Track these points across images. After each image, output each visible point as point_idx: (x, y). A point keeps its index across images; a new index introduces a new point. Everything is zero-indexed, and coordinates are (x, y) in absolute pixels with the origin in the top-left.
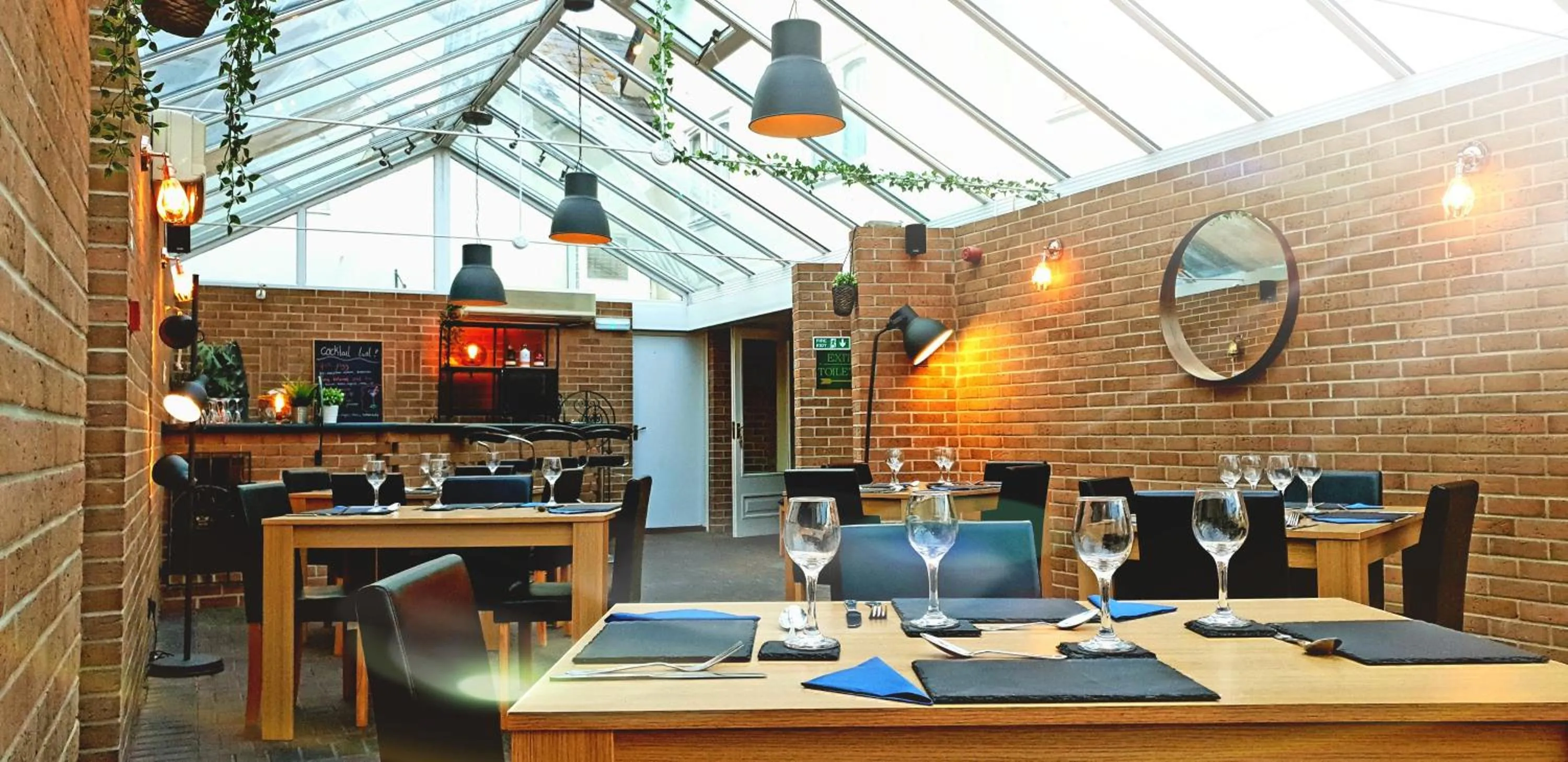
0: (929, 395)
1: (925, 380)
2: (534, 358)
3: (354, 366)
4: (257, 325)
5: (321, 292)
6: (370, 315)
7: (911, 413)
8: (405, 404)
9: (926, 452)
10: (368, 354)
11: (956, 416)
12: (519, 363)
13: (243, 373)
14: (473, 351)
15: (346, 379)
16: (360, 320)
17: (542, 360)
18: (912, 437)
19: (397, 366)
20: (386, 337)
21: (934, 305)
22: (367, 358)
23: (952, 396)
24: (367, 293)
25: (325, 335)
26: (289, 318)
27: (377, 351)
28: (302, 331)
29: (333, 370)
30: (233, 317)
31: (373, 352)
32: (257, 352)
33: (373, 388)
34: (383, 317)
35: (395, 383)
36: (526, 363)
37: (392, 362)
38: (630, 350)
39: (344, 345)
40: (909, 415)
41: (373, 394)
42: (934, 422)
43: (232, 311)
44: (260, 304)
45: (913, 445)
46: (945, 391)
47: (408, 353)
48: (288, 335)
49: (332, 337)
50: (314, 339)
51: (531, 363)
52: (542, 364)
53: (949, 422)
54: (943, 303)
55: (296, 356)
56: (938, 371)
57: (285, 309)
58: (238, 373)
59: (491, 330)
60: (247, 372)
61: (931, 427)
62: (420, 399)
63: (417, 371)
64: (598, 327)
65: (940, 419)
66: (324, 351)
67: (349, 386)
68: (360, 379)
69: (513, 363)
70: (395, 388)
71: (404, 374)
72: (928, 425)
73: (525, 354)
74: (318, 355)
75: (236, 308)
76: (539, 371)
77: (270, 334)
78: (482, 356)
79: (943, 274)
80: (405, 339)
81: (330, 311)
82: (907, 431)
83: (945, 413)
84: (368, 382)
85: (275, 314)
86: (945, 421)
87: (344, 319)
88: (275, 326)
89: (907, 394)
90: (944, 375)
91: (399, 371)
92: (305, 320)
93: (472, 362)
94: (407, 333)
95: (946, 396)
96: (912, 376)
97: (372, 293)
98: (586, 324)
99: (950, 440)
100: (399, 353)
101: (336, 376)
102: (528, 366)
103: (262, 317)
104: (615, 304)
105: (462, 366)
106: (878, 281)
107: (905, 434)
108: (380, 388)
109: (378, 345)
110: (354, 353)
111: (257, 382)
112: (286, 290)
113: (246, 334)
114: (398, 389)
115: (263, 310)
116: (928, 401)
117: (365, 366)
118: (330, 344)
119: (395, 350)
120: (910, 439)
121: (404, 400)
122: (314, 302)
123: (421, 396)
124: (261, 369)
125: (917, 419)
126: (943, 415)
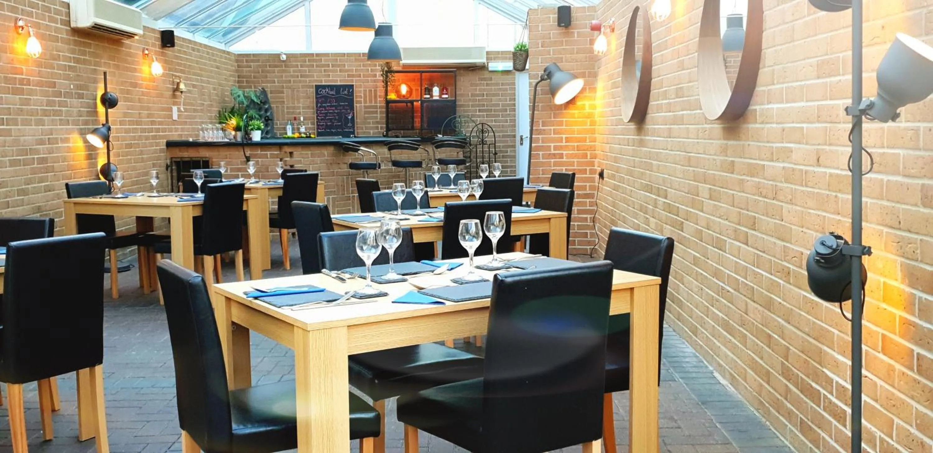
0: (576, 124)
1: (574, 114)
2: (441, 93)
3: (338, 100)
4: (282, 77)
5: (317, 55)
6: (346, 68)
7: (564, 136)
8: (369, 123)
9: (574, 162)
10: (346, 92)
11: (595, 138)
12: (432, 96)
13: (270, 106)
14: (404, 89)
15: (334, 108)
16: (340, 71)
17: (446, 94)
18: (564, 152)
19: (364, 100)
20: (356, 81)
21: (581, 61)
22: (345, 95)
23: (593, 123)
24: (344, 54)
25: (321, 81)
26: (300, 71)
27: (351, 90)
28: (308, 79)
29: (326, 103)
30: (268, 72)
31: (349, 91)
32: (283, 92)
33: (350, 113)
34: (354, 68)
35: (363, 110)
36: (436, 96)
37: (361, 97)
38: (514, 84)
39: (331, 87)
40: (562, 138)
41: (350, 117)
42: (579, 142)
43: (268, 68)
44: (283, 64)
45: (565, 157)
46: (589, 120)
47: (370, 91)
48: (300, 82)
49: (325, 82)
50: (314, 84)
51: (440, 96)
52: (446, 96)
53: (590, 142)
54: (588, 60)
55: (305, 95)
56: (583, 107)
57: (297, 66)
58: (266, 107)
59: (419, 74)
60: (272, 106)
61: (577, 146)
62: (378, 120)
63: (376, 102)
64: (490, 69)
65: (585, 140)
66: (320, 91)
67: (335, 113)
68: (342, 108)
69: (428, 96)
70: (363, 113)
71: (368, 104)
72: (576, 144)
73: (436, 91)
74: (317, 93)
75: (270, 66)
76: (446, 101)
77: (290, 81)
78: (410, 92)
79: (588, 39)
80: (368, 82)
81: (324, 66)
82: (561, 148)
83: (587, 136)
84: (347, 110)
85: (292, 69)
86: (588, 141)
87: (332, 71)
88: (292, 76)
89: (561, 123)
90: (587, 110)
91: (365, 102)
92: (309, 72)
93: (404, 96)
94: (369, 79)
95: (589, 124)
96: (564, 111)
97: (347, 54)
98: (482, 68)
99: (591, 154)
100: (365, 91)
101: (328, 106)
102: (437, 98)
103: (284, 71)
104: (503, 53)
105: (398, 99)
106: (542, 47)
107: (559, 150)
108: (353, 114)
109: (352, 86)
110: (338, 92)
111: (284, 111)
112: (297, 54)
113: (276, 82)
114: (365, 114)
115: (285, 67)
116: (576, 127)
117: (345, 100)
118: (324, 87)
119: (362, 89)
120: (562, 154)
121: (368, 121)
122: (314, 60)
123: (379, 117)
124: (286, 103)
125: (567, 140)
126: (586, 137)
